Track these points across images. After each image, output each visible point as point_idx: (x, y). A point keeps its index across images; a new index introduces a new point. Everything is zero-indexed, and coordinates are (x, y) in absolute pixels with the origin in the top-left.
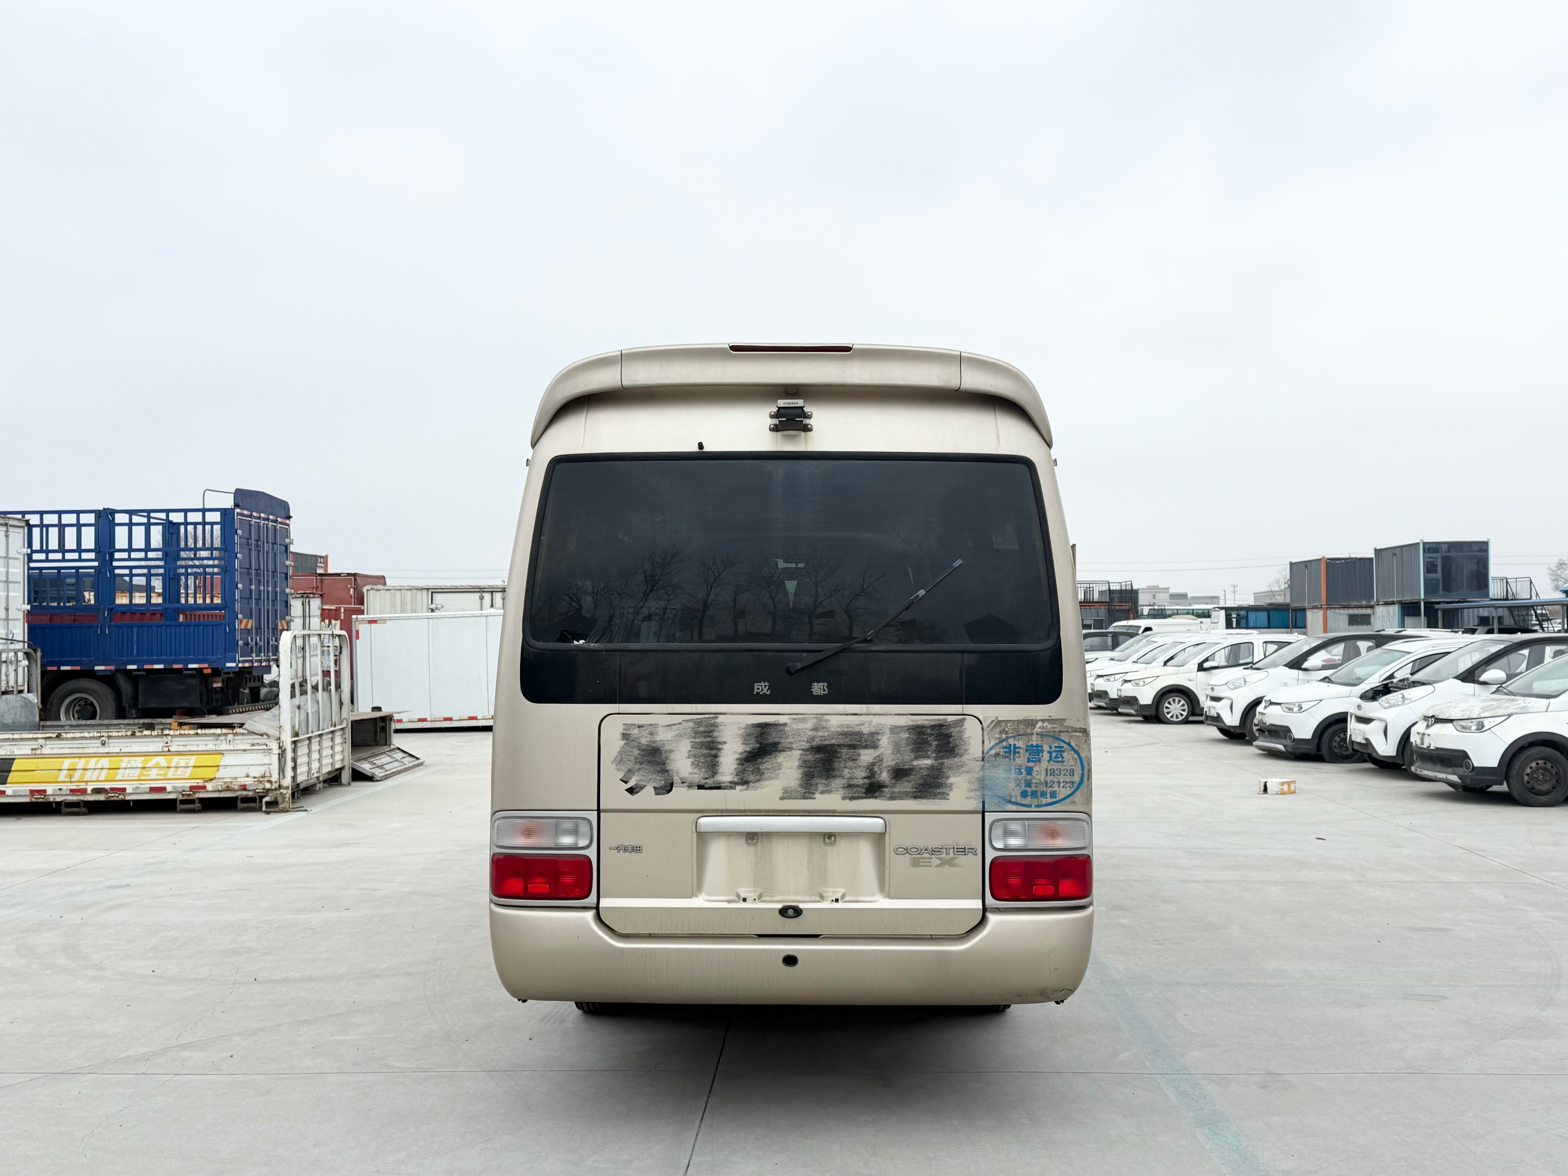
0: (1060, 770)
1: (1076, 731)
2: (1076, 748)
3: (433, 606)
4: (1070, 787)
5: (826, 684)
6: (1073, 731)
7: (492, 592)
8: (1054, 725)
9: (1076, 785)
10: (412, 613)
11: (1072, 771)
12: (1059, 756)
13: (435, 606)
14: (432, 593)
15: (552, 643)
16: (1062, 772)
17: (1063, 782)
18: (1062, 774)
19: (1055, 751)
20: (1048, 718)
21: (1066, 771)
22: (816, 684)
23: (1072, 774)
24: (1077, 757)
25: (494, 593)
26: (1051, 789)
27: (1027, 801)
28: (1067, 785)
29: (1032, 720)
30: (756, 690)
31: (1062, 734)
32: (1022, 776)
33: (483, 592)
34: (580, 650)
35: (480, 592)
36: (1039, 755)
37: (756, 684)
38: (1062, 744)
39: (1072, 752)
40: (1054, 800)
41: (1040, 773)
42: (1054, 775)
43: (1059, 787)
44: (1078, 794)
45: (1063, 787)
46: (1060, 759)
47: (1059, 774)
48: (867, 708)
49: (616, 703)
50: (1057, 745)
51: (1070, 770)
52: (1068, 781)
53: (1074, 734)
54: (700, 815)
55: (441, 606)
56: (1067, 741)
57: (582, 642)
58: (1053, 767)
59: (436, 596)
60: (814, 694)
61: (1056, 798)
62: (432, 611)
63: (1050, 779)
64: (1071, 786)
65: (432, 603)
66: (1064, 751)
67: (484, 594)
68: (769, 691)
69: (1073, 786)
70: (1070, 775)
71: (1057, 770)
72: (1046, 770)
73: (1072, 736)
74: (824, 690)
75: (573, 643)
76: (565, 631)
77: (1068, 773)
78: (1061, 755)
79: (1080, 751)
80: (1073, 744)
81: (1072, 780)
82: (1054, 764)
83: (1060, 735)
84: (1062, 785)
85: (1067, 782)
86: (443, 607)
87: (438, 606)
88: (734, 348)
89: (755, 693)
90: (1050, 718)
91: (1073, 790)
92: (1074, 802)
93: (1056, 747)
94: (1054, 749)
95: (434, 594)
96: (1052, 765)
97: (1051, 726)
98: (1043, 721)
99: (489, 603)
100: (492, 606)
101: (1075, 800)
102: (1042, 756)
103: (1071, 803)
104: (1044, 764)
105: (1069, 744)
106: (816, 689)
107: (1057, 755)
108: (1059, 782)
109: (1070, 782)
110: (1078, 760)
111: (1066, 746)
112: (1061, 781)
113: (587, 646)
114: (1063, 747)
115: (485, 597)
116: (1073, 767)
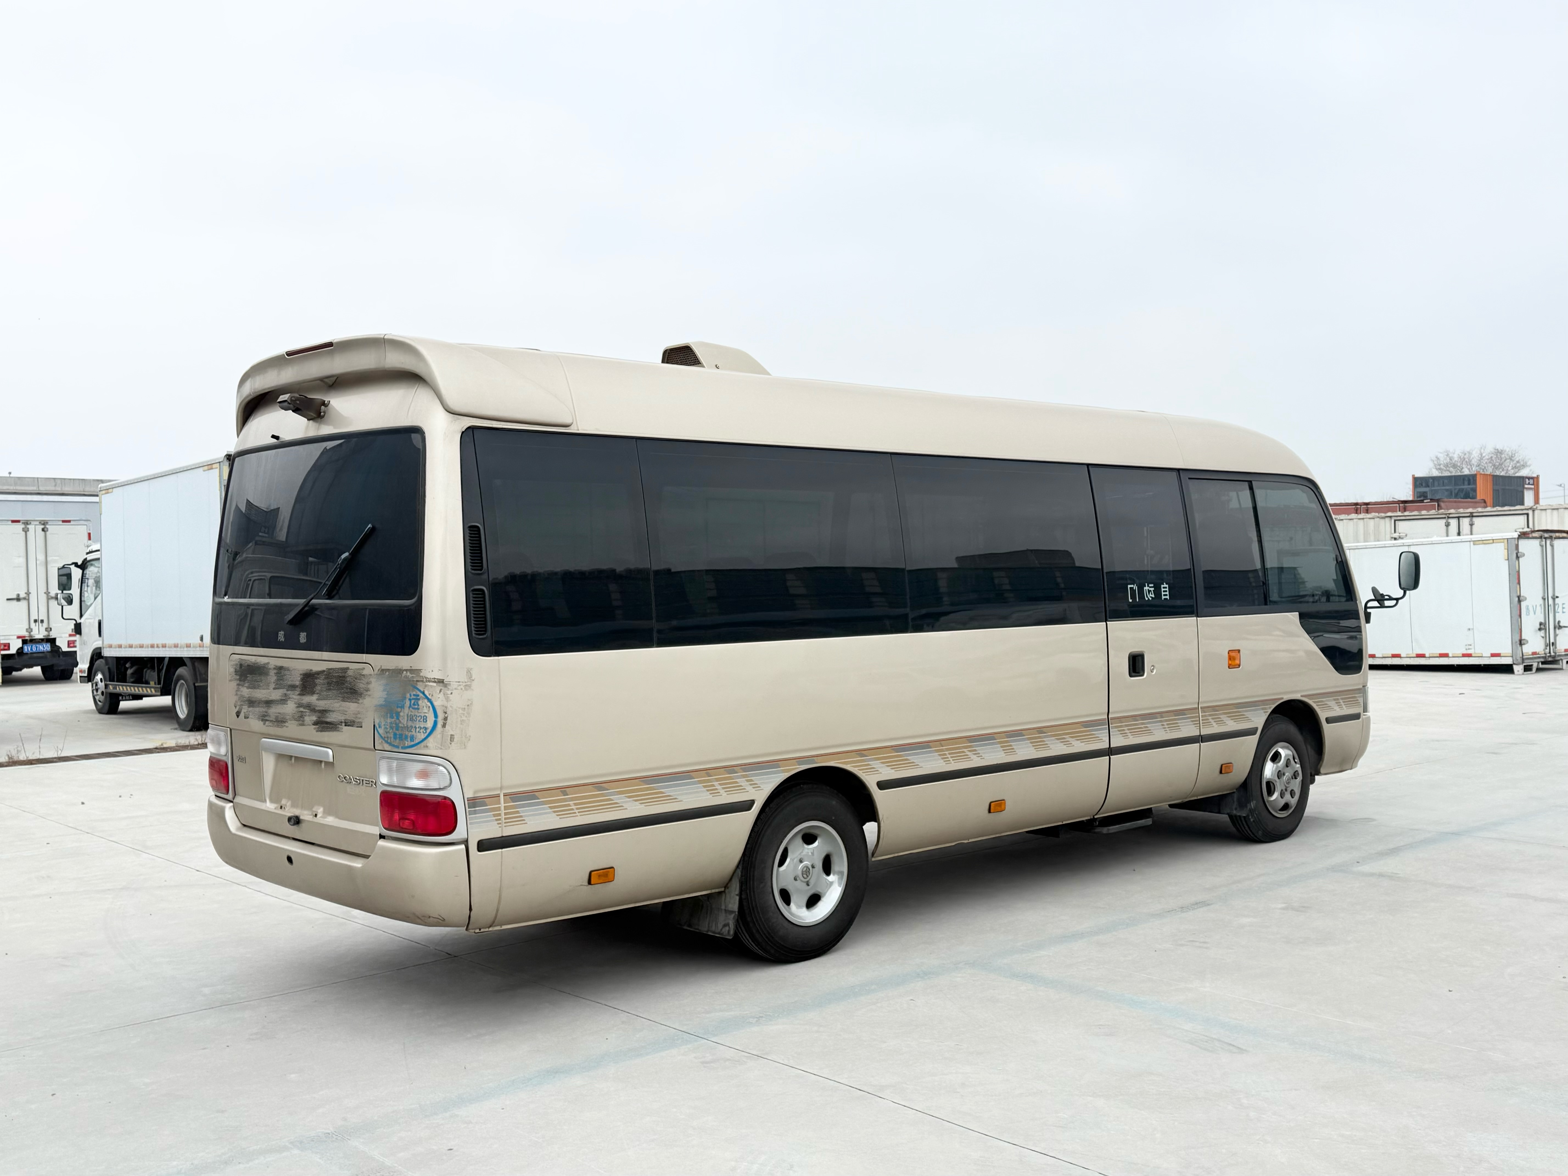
0: (417, 716)
1: (429, 681)
2: (430, 697)
3: (1396, 535)
4: (423, 732)
5: (305, 633)
6: (426, 681)
7: (1459, 518)
8: (413, 675)
9: (428, 731)
10: (1375, 541)
11: (425, 717)
12: (416, 703)
13: (1398, 535)
14: (1395, 521)
15: (219, 599)
16: (417, 718)
17: (418, 727)
18: (418, 721)
19: (413, 699)
20: (409, 668)
21: (420, 717)
22: (301, 633)
23: (425, 720)
24: (430, 705)
25: (1461, 519)
26: (410, 733)
27: (397, 743)
28: (422, 731)
29: (400, 669)
30: (279, 638)
31: (418, 683)
32: (393, 720)
33: (1448, 517)
35: (1445, 518)
36: (403, 702)
37: (279, 633)
38: (419, 693)
39: (426, 701)
40: (413, 743)
41: (404, 718)
42: (412, 721)
43: (416, 732)
44: (430, 739)
45: (419, 732)
46: (416, 707)
47: (415, 720)
48: (322, 655)
50: (414, 693)
51: (424, 717)
52: (422, 726)
53: (428, 683)
54: (262, 736)
55: (1404, 535)
56: (422, 690)
58: (412, 714)
59: (1399, 524)
60: (302, 641)
61: (413, 741)
62: (1395, 539)
63: (410, 723)
64: (425, 731)
65: (1395, 532)
66: (419, 699)
67: (1450, 521)
68: (284, 638)
69: (426, 732)
70: (424, 721)
71: (414, 716)
72: (408, 715)
73: (426, 686)
74: (305, 639)
77: (422, 720)
78: (417, 703)
79: (433, 700)
80: (426, 693)
81: (425, 726)
82: (413, 710)
83: (417, 684)
84: (418, 730)
85: (421, 728)
86: (1406, 535)
87: (1401, 535)
88: (289, 354)
90: (411, 668)
91: (426, 735)
92: (427, 746)
93: (414, 695)
94: (413, 697)
95: (1396, 522)
96: (411, 712)
97: (411, 676)
98: (406, 670)
99: (1456, 531)
100: (1459, 534)
101: (428, 745)
102: (405, 703)
103: (424, 747)
104: (406, 710)
105: (423, 693)
106: (302, 638)
107: (414, 702)
108: (416, 728)
109: (424, 727)
110: (431, 708)
111: (421, 695)
112: (417, 727)
114: (418, 696)
115: (1451, 524)
116: (426, 715)
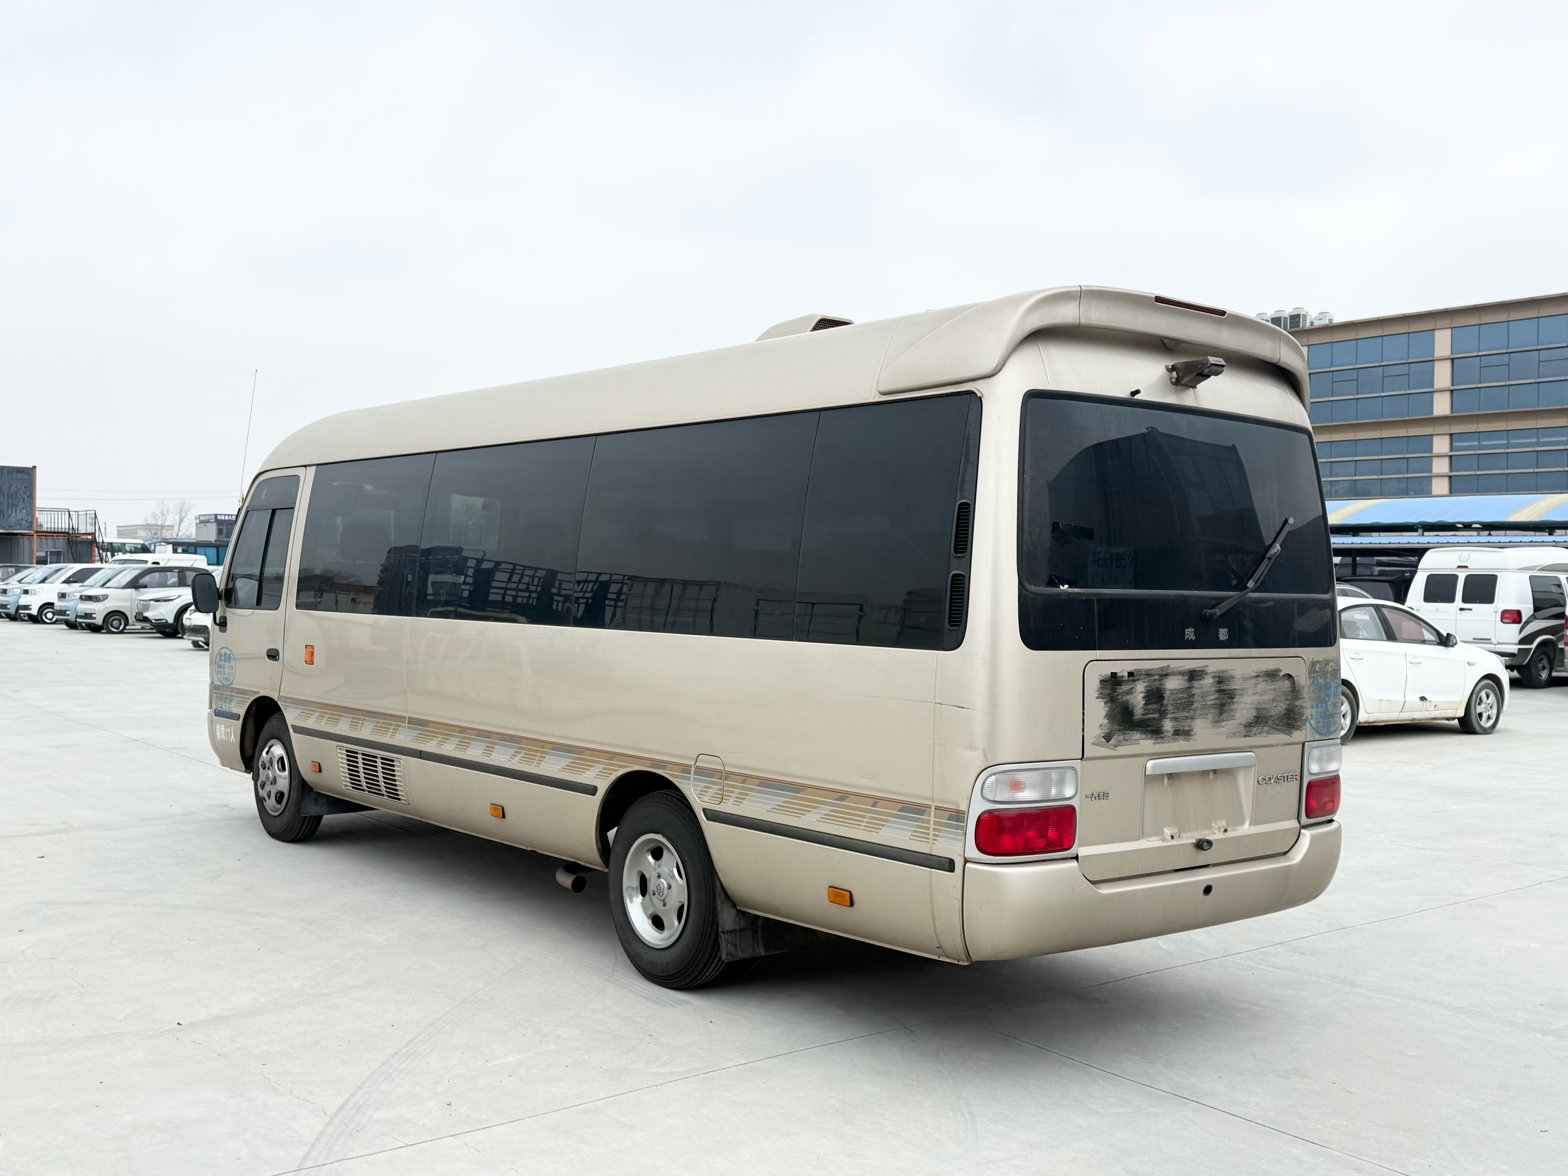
5: (1227, 630)
8: (1334, 664)
15: (1042, 588)
22: (1221, 630)
26: (1334, 719)
27: (1325, 731)
30: (1186, 636)
32: (1323, 709)
34: (1065, 593)
37: (1186, 630)
40: (1335, 728)
41: (1331, 706)
48: (1250, 652)
49: (1095, 649)
54: (1149, 758)
57: (1066, 586)
60: (1221, 639)
61: (1336, 726)
63: (1334, 710)
68: (1194, 636)
72: (1334, 702)
74: (1226, 636)
75: (1059, 587)
76: (1054, 576)
88: (1159, 299)
89: (1186, 639)
90: (1330, 659)
102: (1331, 692)
104: (1333, 698)
106: (1221, 634)
113: (1071, 590)
